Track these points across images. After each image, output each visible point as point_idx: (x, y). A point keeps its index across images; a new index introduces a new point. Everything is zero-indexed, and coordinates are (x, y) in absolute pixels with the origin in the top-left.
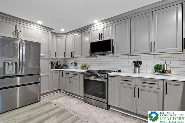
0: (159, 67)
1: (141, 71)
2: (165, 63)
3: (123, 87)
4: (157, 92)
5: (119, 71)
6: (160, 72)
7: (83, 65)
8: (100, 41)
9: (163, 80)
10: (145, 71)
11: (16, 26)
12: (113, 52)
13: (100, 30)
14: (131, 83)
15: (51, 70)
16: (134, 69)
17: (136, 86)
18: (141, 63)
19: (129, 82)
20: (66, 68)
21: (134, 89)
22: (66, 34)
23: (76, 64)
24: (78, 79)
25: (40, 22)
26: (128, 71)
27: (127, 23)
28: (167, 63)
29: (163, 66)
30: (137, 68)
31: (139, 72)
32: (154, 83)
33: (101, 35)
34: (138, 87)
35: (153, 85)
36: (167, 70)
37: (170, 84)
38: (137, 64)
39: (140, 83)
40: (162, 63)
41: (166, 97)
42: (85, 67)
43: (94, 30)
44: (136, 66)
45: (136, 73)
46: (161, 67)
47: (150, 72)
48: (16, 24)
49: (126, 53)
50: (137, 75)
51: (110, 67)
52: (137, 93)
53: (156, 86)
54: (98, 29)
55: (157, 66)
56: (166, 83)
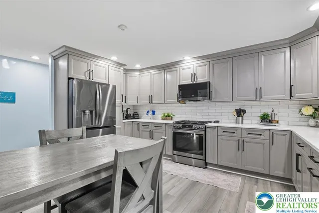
0: (265, 116)
1: (244, 121)
2: (273, 111)
3: (224, 140)
4: (263, 144)
5: (218, 122)
6: (267, 122)
7: (164, 114)
8: (192, 83)
9: (270, 130)
10: (250, 122)
11: (88, 63)
12: (210, 98)
13: (192, 69)
14: (235, 135)
15: (124, 121)
16: (236, 118)
17: (240, 138)
18: (244, 111)
19: (231, 134)
20: (138, 118)
21: (237, 142)
22: (140, 70)
23: (154, 113)
24: (162, 133)
25: (114, 58)
26: (228, 121)
27: (229, 63)
28: (274, 112)
29: (270, 115)
30: (240, 118)
31: (242, 123)
32: (260, 133)
33: (194, 76)
34: (243, 139)
35: (259, 136)
36: (275, 119)
37: (277, 134)
38: (240, 113)
39: (245, 134)
40: (269, 111)
41: (273, 147)
42: (169, 116)
43: (183, 68)
44: (238, 115)
45: (239, 123)
46: (268, 116)
47: (256, 122)
48: (87, 61)
49: (226, 99)
50: (240, 126)
51: (204, 117)
52: (241, 146)
53: (262, 137)
54: (190, 68)
55: (264, 115)
56: (272, 134)
